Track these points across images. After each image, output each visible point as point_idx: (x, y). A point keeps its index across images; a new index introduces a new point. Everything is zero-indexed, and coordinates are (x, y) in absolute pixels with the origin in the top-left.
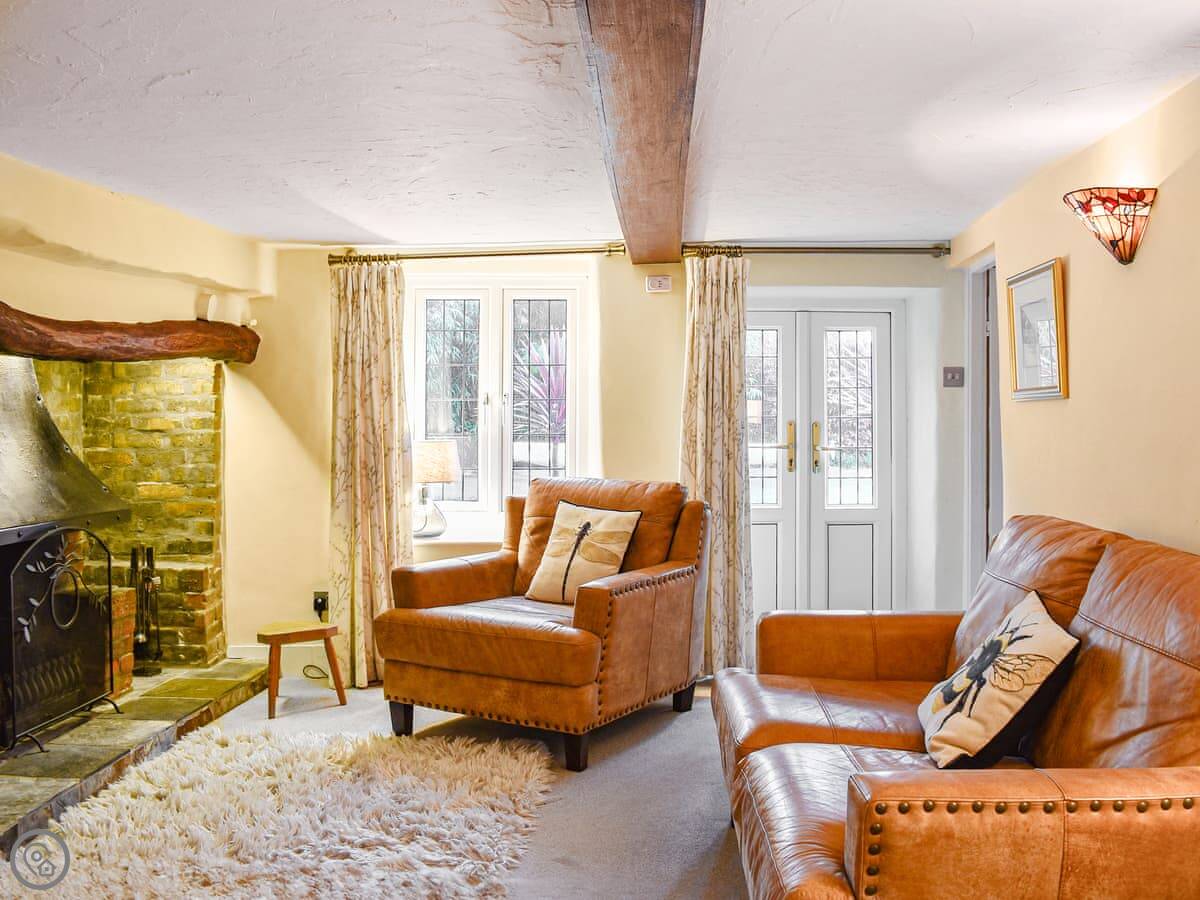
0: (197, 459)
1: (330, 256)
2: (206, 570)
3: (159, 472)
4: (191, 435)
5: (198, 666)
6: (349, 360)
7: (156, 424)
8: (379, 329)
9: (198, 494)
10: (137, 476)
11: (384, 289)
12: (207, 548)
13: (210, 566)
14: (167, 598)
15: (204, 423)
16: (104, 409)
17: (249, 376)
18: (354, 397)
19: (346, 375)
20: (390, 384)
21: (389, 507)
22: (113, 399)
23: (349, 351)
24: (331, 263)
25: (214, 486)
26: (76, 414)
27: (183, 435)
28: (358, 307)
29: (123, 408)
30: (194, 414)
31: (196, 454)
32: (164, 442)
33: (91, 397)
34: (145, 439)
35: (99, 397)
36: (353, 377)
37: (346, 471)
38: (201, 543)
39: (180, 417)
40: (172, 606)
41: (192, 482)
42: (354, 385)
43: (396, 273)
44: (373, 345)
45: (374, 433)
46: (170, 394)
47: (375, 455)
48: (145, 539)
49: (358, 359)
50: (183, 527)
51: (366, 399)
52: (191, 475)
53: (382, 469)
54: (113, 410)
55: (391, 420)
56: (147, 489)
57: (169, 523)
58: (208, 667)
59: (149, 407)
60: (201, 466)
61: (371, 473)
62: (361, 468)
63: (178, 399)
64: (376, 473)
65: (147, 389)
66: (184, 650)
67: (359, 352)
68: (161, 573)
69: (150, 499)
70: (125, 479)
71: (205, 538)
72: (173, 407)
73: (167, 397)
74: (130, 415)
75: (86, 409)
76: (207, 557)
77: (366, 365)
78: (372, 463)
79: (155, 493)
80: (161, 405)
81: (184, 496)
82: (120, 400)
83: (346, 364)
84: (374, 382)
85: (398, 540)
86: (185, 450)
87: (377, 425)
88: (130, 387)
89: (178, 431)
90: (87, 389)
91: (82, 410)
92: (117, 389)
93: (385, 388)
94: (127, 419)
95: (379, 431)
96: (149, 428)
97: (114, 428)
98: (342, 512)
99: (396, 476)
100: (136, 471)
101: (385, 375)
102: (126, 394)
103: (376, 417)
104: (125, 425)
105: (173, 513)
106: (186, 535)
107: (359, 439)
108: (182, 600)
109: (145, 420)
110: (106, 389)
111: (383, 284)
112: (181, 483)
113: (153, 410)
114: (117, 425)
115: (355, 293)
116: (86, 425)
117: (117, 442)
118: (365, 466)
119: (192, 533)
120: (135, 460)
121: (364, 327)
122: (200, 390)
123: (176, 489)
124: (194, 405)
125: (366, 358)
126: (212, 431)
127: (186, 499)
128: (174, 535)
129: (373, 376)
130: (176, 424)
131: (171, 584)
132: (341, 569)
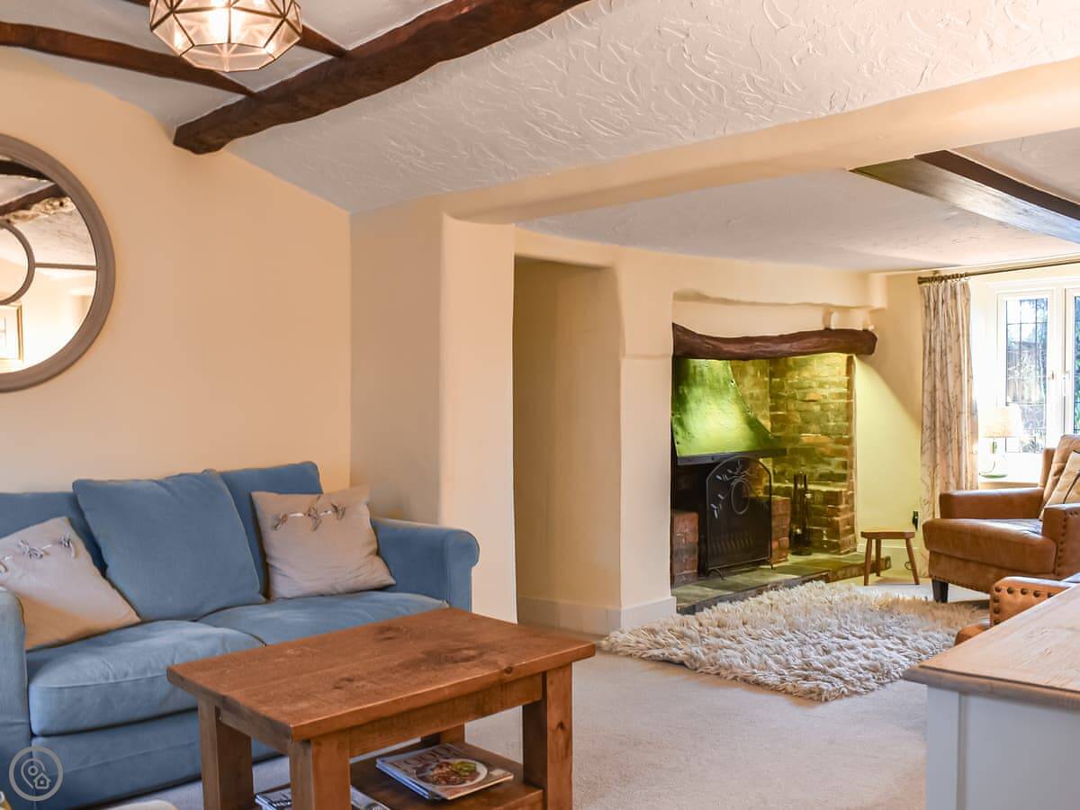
0: (837, 419)
1: (920, 278)
2: (841, 492)
3: (814, 427)
4: (833, 403)
5: (835, 554)
6: (932, 351)
7: (811, 396)
8: (953, 327)
9: (838, 442)
10: (801, 430)
11: (956, 298)
12: (843, 478)
13: (844, 490)
14: (815, 508)
15: (840, 395)
16: (781, 387)
17: (871, 364)
18: (935, 376)
19: (930, 362)
20: (960, 366)
21: (959, 454)
22: (787, 380)
23: (932, 344)
24: (920, 283)
25: (847, 437)
26: (765, 390)
27: (827, 404)
28: (938, 313)
29: (792, 386)
30: (835, 390)
31: (836, 416)
32: (816, 408)
33: (774, 380)
34: (805, 406)
35: (778, 380)
36: (935, 362)
37: (930, 428)
38: (839, 475)
39: (826, 392)
40: (819, 513)
41: (834, 434)
42: (935, 369)
43: (965, 286)
44: (948, 339)
45: (949, 402)
46: (820, 377)
47: (949, 417)
48: (805, 470)
49: (938, 349)
50: (829, 464)
51: (944, 377)
52: (833, 429)
53: (954, 426)
54: (786, 388)
55: (961, 391)
56: (807, 438)
57: (821, 461)
58: (841, 554)
59: (808, 385)
60: (839, 423)
61: (947, 429)
62: (940, 426)
63: (824, 380)
64: (950, 429)
65: (806, 374)
66: (827, 542)
67: (938, 344)
68: (813, 492)
69: (808, 444)
70: (794, 432)
71: (842, 471)
72: (821, 385)
73: (817, 379)
74: (796, 391)
75: (772, 387)
76: (843, 484)
77: (943, 353)
78: (948, 422)
79: (811, 441)
80: (814, 384)
81: (828, 443)
82: (790, 381)
83: (930, 353)
84: (949, 366)
85: (966, 478)
86: (829, 413)
87: (951, 396)
88: (797, 373)
89: (826, 401)
90: (772, 375)
91: (768, 388)
92: (789, 374)
93: (957, 370)
94: (795, 394)
95: (952, 400)
96: (807, 399)
97: (787, 399)
98: (927, 456)
99: (966, 431)
100: (800, 427)
101: (957, 361)
102: (794, 378)
103: (951, 390)
104: (794, 397)
105: (823, 454)
106: (830, 469)
107: (938, 406)
108: (825, 510)
109: (805, 394)
110: (782, 374)
111: (954, 295)
112: (827, 434)
113: (810, 387)
114: (789, 397)
115: (936, 303)
116: (771, 397)
117: (789, 408)
118: (943, 424)
119: (833, 467)
120: (799, 421)
121: (942, 327)
122: (837, 374)
123: (824, 439)
124: (834, 384)
125: (943, 347)
126: (846, 401)
127: (830, 445)
128: (823, 469)
129: (948, 361)
130: (825, 397)
131: (819, 499)
132: (926, 496)
